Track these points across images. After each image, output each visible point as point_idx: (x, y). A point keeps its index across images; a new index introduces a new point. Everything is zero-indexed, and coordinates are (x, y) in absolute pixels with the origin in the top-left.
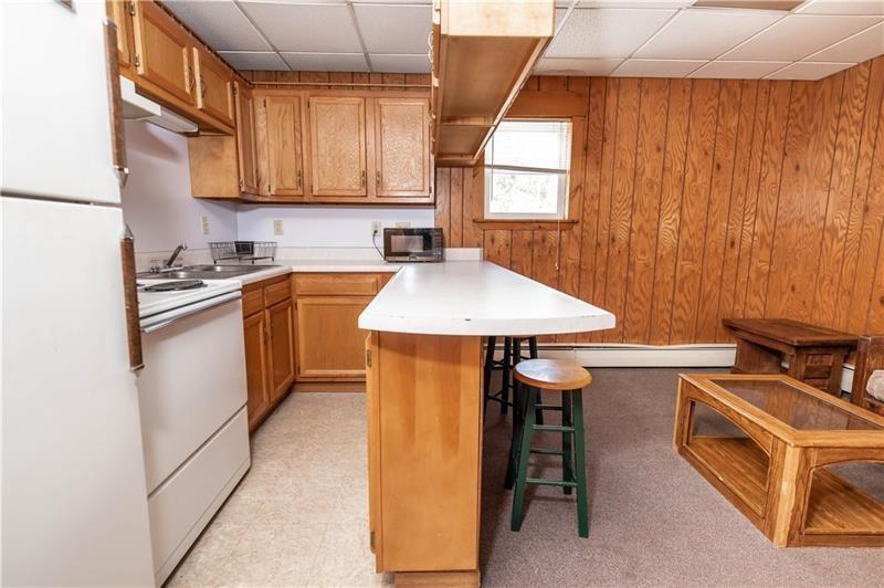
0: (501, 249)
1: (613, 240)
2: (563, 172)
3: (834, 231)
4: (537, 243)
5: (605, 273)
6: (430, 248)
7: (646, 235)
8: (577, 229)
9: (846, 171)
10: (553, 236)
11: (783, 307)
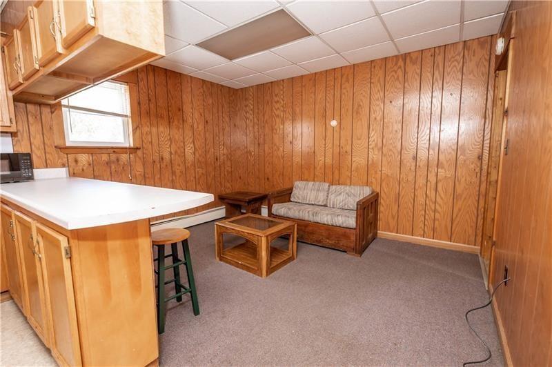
0: (85, 168)
1: (162, 159)
2: (126, 116)
3: (250, 153)
4: (113, 162)
5: (160, 178)
6: (19, 169)
7: (179, 156)
8: (139, 153)
9: (251, 129)
10: (124, 157)
11: (238, 187)
